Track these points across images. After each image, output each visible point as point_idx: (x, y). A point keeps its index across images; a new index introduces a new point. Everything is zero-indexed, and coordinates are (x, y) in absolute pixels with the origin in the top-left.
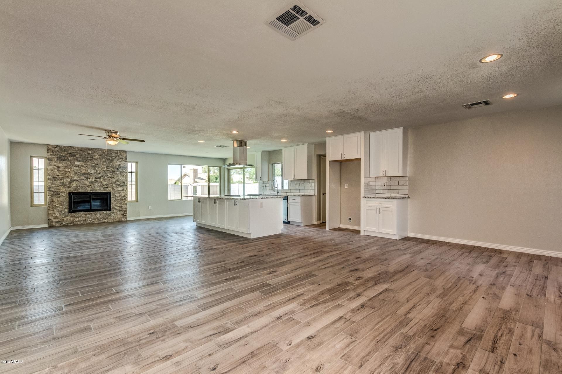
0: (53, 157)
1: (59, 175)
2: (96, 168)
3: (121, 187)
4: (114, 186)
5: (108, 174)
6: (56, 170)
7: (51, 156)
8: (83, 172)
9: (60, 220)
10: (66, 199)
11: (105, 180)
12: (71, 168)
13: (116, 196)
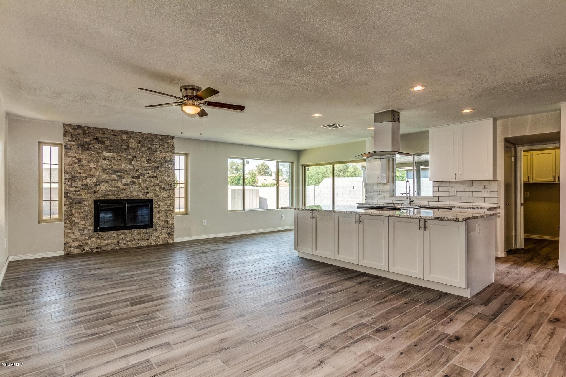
0: (72, 145)
1: (80, 173)
2: (133, 163)
3: (166, 191)
4: (157, 189)
5: (150, 172)
6: (77, 165)
7: (68, 143)
8: (115, 167)
9: (82, 245)
10: (90, 211)
11: (144, 181)
12: (98, 162)
13: (159, 205)
